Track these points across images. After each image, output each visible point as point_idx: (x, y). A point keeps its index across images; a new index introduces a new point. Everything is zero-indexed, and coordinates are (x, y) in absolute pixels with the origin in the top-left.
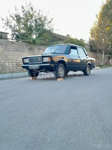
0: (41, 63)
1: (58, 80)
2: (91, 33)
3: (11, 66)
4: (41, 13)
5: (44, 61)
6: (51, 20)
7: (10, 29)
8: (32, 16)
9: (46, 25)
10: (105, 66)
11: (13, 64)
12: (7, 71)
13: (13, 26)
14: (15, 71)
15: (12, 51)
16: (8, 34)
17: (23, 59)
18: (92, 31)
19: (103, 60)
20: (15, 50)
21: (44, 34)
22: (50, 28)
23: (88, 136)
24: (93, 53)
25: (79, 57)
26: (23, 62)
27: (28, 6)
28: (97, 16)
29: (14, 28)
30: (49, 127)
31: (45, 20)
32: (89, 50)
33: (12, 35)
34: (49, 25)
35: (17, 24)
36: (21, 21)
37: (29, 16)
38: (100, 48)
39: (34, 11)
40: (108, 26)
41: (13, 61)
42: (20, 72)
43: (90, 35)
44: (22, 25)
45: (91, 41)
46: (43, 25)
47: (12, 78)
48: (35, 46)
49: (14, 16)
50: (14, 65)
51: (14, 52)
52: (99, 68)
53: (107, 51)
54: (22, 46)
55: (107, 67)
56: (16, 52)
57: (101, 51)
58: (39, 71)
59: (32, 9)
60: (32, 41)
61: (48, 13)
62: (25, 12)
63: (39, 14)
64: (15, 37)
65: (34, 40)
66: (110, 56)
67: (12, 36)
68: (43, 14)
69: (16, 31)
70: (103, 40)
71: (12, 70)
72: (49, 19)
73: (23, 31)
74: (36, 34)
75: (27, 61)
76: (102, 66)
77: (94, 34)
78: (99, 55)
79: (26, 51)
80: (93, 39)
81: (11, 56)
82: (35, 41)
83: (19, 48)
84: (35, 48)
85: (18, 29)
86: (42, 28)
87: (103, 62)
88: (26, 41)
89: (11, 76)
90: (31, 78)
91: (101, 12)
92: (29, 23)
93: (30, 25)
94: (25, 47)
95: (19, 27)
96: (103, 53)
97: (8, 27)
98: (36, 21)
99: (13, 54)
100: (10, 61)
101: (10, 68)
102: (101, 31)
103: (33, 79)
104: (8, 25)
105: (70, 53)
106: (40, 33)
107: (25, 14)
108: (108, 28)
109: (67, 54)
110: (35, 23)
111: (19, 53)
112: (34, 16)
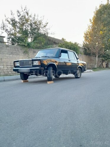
0: (32, 66)
1: (48, 83)
2: (85, 37)
3: (6, 68)
4: (36, 18)
5: (34, 65)
6: (46, 24)
7: (6, 32)
8: (27, 21)
9: (41, 29)
10: (98, 69)
11: (8, 66)
12: (1, 73)
13: (9, 30)
14: (10, 74)
15: (7, 54)
16: (4, 37)
17: (14, 62)
18: (86, 35)
19: (97, 62)
20: (10, 53)
21: (40, 38)
22: (45, 32)
23: (54, 140)
24: (87, 56)
25: (70, 61)
26: (14, 65)
27: (24, 11)
28: (91, 21)
29: (10, 32)
30: (20, 131)
31: (40, 24)
32: (83, 53)
33: (8, 38)
34: (44, 30)
35: (13, 28)
36: (16, 25)
37: (24, 20)
38: (94, 51)
39: (29, 15)
40: (101, 30)
41: (8, 64)
42: (14, 74)
43: (84, 39)
44: (18, 29)
45: (85, 45)
46: (39, 29)
47: (4, 81)
48: (30, 49)
49: (10, 20)
50: (9, 68)
51: (8, 55)
52: (92, 71)
53: (100, 55)
54: (17, 49)
55: (100, 70)
56: (11, 56)
57: (95, 54)
58: (30, 74)
59: (27, 14)
60: (26, 45)
61: (43, 17)
62: (20, 17)
63: (34, 18)
64: (11, 40)
65: (28, 44)
66: (104, 59)
67: (8, 40)
68: (38, 18)
69: (12, 34)
70: (97, 44)
71: (7, 73)
72: (44, 23)
73: (18, 35)
74: (32, 37)
75: (18, 64)
76: (96, 68)
77: (88, 38)
78: (93, 58)
79: (21, 54)
80: (87, 43)
81: (6, 59)
82: (30, 45)
83: (14, 51)
84: (30, 51)
85: (14, 32)
86: (37, 32)
87: (96, 65)
88: (21, 44)
89: (3, 79)
90: (22, 81)
91: (95, 17)
92: (24, 27)
93: (25, 29)
94: (20, 50)
95: (15, 30)
96: (97, 56)
97: (4, 31)
98: (31, 25)
99: (7, 57)
100: (4, 64)
101: (4, 71)
102: (95, 35)
103: (24, 82)
104: (4, 29)
105: (60, 57)
106: (35, 37)
107: (21, 19)
108: (101, 32)
109: (57, 58)
110: (30, 27)
111: (14, 56)
112: (29, 20)
